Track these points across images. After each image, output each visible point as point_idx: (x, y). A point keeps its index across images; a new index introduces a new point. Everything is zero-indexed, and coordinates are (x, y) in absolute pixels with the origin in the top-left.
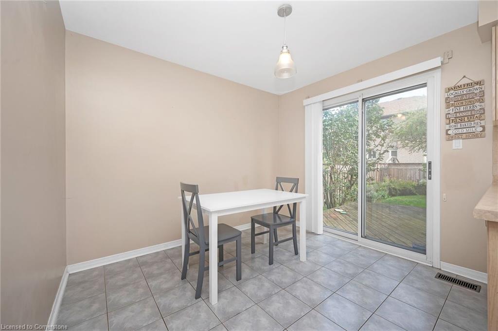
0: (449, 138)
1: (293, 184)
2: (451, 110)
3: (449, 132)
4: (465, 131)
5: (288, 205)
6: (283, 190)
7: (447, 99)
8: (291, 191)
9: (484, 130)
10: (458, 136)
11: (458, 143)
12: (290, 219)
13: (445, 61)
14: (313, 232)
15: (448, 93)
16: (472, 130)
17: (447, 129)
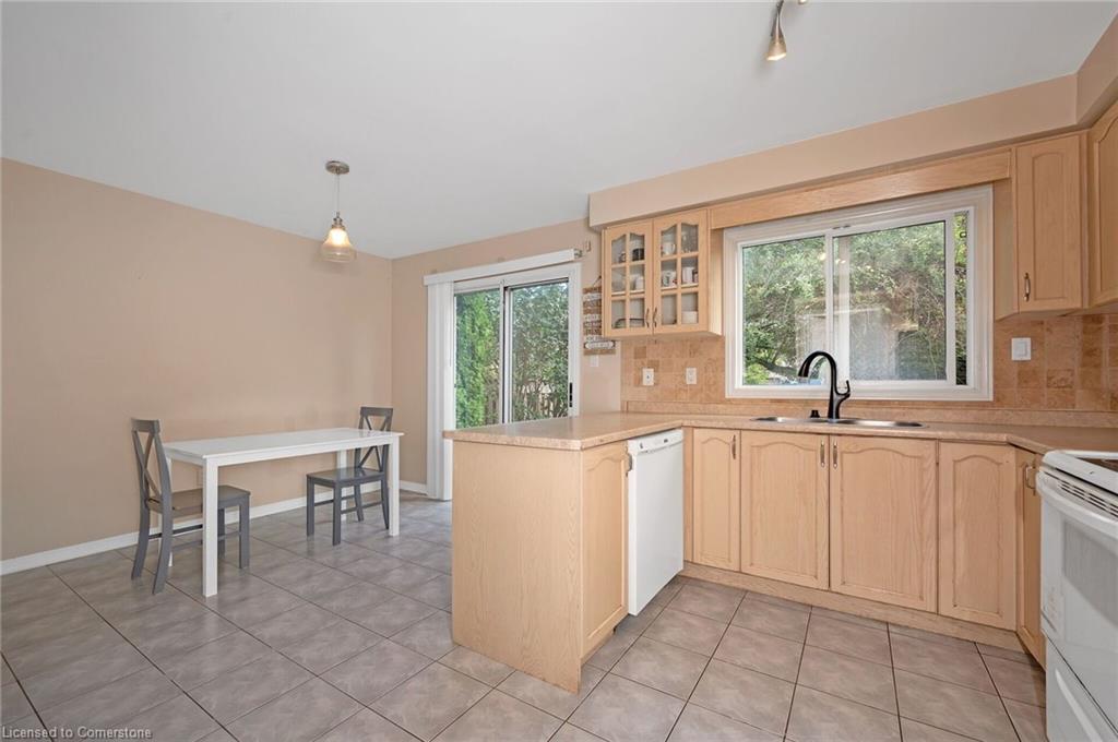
0: (588, 353)
2: (588, 318)
3: (587, 346)
4: (599, 345)
7: (584, 303)
9: (614, 345)
10: (594, 352)
11: (596, 360)
12: (377, 473)
13: (584, 253)
14: (437, 497)
15: (586, 296)
16: (605, 345)
17: (585, 340)
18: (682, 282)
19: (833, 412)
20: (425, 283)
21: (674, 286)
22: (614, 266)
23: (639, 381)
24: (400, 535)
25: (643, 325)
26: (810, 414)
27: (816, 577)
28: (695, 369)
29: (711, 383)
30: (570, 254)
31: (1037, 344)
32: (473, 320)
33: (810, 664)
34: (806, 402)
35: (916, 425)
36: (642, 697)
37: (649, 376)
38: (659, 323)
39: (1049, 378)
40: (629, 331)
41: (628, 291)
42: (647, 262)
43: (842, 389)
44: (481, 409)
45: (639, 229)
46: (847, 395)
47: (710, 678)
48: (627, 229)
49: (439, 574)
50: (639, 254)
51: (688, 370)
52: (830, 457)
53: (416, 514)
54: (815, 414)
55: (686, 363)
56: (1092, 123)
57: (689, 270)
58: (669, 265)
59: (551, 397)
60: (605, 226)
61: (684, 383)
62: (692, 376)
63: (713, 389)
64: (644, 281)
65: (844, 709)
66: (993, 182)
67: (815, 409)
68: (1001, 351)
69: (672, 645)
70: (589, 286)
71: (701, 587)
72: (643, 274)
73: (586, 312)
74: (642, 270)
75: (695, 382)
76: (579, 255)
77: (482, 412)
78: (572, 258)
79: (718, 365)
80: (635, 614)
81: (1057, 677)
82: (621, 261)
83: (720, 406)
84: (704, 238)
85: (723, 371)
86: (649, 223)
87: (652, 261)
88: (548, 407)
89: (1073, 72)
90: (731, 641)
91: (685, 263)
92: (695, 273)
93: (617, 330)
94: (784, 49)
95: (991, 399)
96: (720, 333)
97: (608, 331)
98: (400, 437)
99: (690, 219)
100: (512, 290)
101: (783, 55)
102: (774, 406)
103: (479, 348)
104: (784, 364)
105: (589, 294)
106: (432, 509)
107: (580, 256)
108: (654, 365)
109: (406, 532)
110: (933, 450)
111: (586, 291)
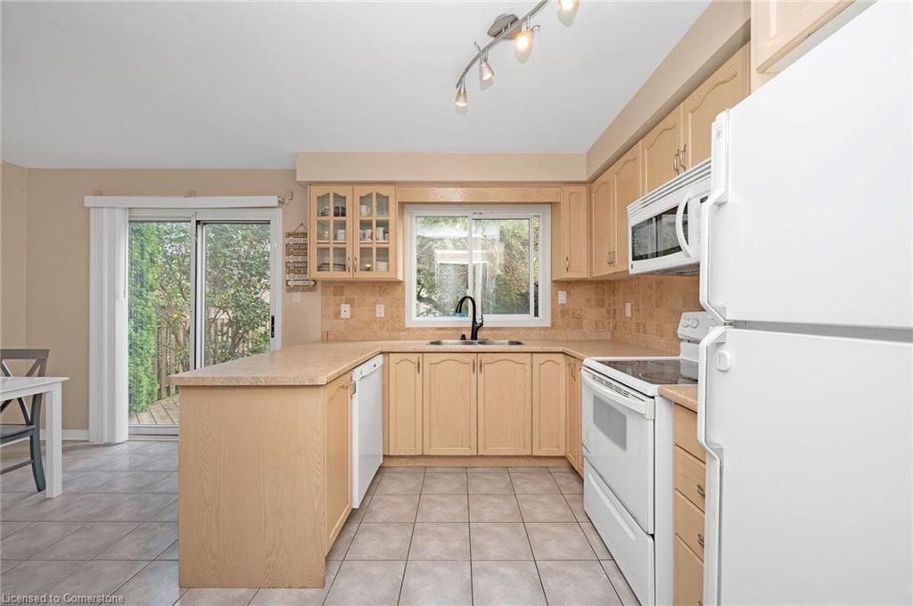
0: (290, 289)
1: (35, 360)
2: (292, 259)
3: (289, 283)
4: (301, 283)
5: (20, 400)
6: (7, 375)
7: (287, 245)
8: (30, 374)
9: (315, 284)
10: (296, 289)
11: (297, 296)
12: (23, 428)
13: (287, 201)
14: (106, 441)
15: (287, 240)
16: (307, 283)
17: (288, 279)
18: (377, 239)
19: (474, 336)
20: (86, 205)
21: (370, 241)
22: (319, 218)
23: (337, 314)
24: (63, 494)
25: (345, 270)
26: (460, 337)
27: (470, 448)
28: (383, 306)
29: (395, 316)
30: (273, 201)
31: (569, 294)
32: (142, 246)
33: (474, 507)
34: (458, 329)
35: (518, 343)
36: (375, 570)
37: (346, 310)
38: (358, 269)
39: (574, 313)
40: (333, 274)
41: (332, 241)
42: (348, 219)
43: (479, 321)
44: (152, 338)
45: (341, 191)
46: (482, 325)
47: (418, 538)
48: (332, 190)
49: (137, 524)
50: (340, 212)
51: (378, 306)
52: (478, 367)
53: (80, 465)
54: (463, 337)
55: (376, 301)
56: (593, 181)
57: (381, 229)
58: (365, 225)
59: (230, 324)
60: (311, 184)
61: (374, 316)
62: (380, 311)
63: (396, 320)
64: (345, 233)
65: (497, 529)
66: (551, 203)
67: (463, 333)
68: (554, 298)
69: (386, 523)
70: (292, 231)
71: (395, 472)
72: (345, 229)
73: (288, 254)
74: (343, 225)
75: (383, 315)
76: (281, 203)
77: (153, 343)
78: (277, 205)
79: (400, 303)
80: (357, 507)
81: (589, 477)
82: (323, 214)
83: (402, 333)
84: (393, 207)
85: (404, 307)
86: (350, 188)
87: (352, 219)
88: (228, 332)
89: (585, 153)
90: (425, 507)
91: (379, 224)
92: (386, 232)
93: (320, 272)
94: (466, 100)
95: (550, 325)
96: (401, 279)
97: (313, 273)
98: (63, 382)
99: (384, 191)
100: (205, 224)
101: (465, 105)
102: (439, 332)
103: (150, 276)
104: (425, 296)
105: (291, 238)
106: (101, 457)
107: (283, 203)
108: (351, 302)
109: (72, 489)
110: (529, 359)
111: (289, 235)
